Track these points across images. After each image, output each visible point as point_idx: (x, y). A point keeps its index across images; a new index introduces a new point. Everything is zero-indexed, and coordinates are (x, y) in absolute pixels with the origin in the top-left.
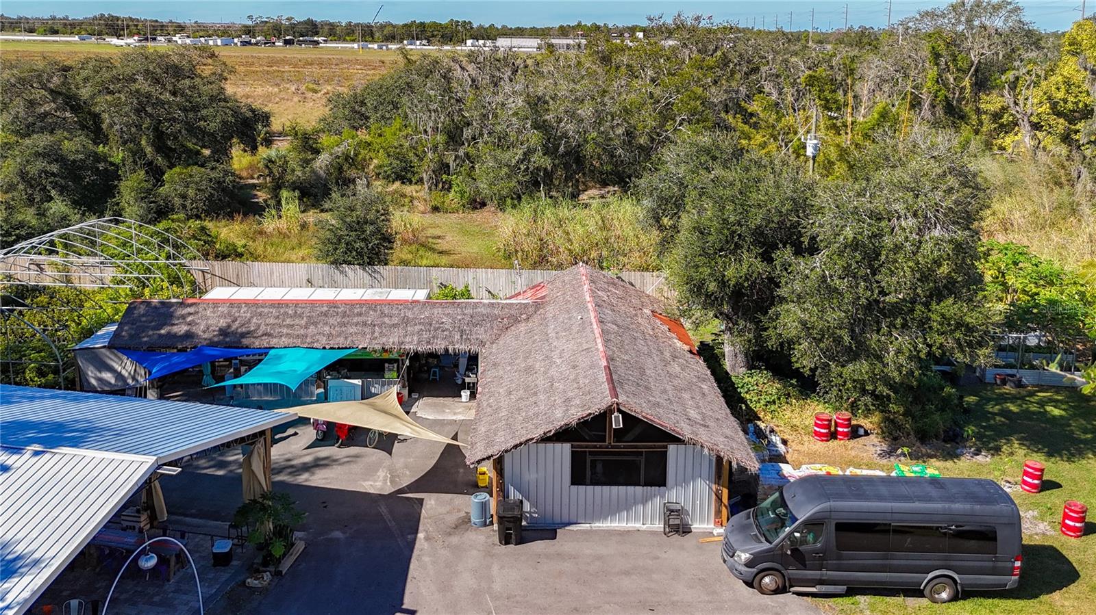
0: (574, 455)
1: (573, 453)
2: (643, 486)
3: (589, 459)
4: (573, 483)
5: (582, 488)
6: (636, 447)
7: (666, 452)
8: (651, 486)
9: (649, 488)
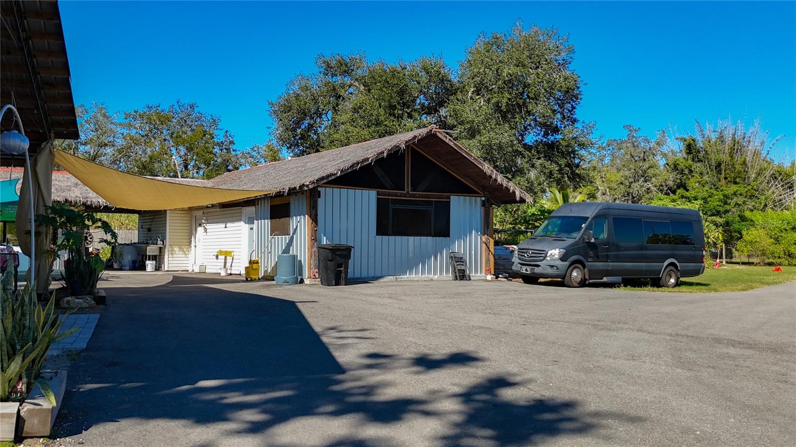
0: (380, 202)
1: (378, 200)
2: (433, 237)
3: (391, 207)
4: (377, 234)
5: (385, 238)
6: (427, 196)
7: (450, 202)
8: (439, 237)
9: (437, 238)
